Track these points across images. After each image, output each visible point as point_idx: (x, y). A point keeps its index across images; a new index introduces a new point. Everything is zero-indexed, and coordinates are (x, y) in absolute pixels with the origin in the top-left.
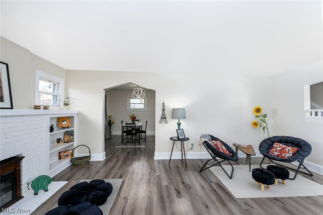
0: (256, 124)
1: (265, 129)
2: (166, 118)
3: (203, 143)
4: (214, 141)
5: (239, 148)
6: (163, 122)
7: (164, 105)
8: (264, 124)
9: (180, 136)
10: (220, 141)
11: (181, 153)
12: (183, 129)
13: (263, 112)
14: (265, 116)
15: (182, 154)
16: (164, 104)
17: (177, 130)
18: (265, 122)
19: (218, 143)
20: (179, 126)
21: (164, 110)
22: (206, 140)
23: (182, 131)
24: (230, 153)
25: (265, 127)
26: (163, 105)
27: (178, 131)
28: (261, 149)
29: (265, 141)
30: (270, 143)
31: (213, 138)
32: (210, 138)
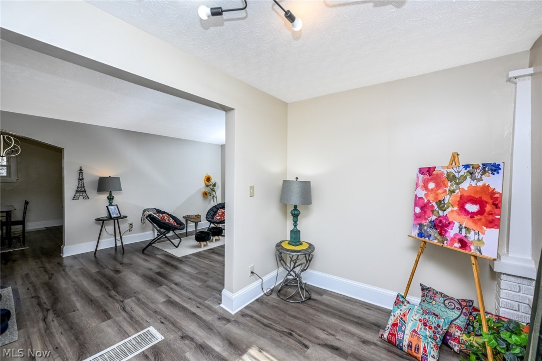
0: (206, 194)
1: (215, 198)
2: (85, 192)
3: (147, 218)
4: (160, 214)
5: (189, 219)
6: (81, 197)
7: (82, 173)
8: (214, 193)
9: (113, 215)
10: (167, 214)
11: (114, 238)
12: (117, 205)
13: (213, 181)
14: (214, 185)
15: (116, 239)
16: (81, 170)
17: (107, 207)
18: (214, 191)
19: (165, 216)
20: (111, 201)
21: (81, 179)
22: (151, 213)
23: (115, 207)
24: (178, 224)
25: (214, 196)
26: (80, 173)
27: (109, 207)
28: (208, 217)
29: (211, 209)
30: (215, 210)
31: (159, 211)
32: (155, 212)
